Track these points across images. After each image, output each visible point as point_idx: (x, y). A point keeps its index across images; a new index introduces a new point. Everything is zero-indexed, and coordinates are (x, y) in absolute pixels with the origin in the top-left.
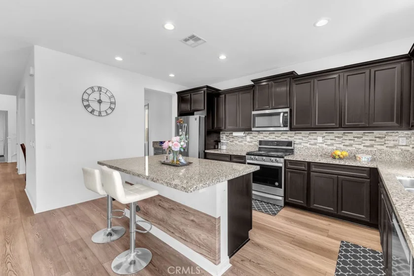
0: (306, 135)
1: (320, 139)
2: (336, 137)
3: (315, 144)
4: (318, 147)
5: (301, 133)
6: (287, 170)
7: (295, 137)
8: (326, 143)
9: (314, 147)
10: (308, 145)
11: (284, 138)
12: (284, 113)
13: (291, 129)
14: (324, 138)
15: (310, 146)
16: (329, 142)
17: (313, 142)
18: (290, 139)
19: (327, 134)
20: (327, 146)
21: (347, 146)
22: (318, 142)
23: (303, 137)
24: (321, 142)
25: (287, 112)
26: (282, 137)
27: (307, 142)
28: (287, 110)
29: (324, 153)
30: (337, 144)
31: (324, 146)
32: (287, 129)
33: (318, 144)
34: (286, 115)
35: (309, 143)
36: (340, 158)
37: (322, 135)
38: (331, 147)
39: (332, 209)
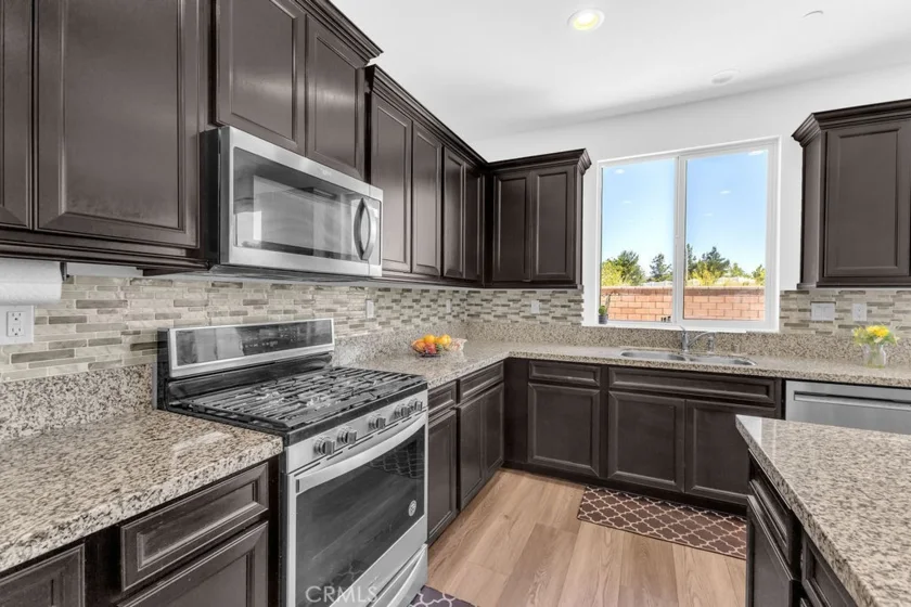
1: (370, 309)
2: (393, 302)
3: (362, 325)
4: (367, 333)
7: (318, 303)
8: (379, 319)
9: (359, 334)
10: (347, 329)
11: (280, 307)
14: (377, 306)
15: (353, 332)
16: (384, 315)
17: (357, 318)
19: (381, 293)
20: (380, 327)
23: (335, 302)
24: (373, 316)
26: (274, 302)
27: (345, 318)
29: (380, 348)
30: (394, 319)
31: (377, 327)
33: (366, 324)
37: (374, 296)
38: (386, 330)
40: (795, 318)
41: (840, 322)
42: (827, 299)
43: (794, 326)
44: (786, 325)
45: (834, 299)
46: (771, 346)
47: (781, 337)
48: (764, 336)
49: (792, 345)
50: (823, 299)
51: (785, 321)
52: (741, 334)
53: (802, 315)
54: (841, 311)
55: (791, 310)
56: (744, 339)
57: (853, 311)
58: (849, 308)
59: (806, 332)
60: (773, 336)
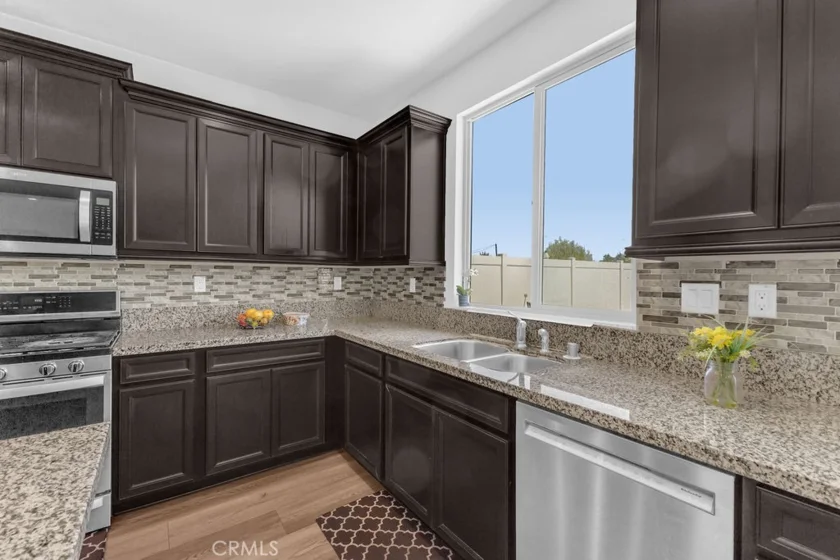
0: (161, 273)
1: (200, 284)
2: (237, 278)
3: (188, 297)
4: (195, 304)
5: (143, 266)
6: (122, 391)
7: (123, 278)
8: (215, 293)
9: (183, 304)
10: (166, 301)
11: (74, 281)
12: (96, 194)
13: (124, 252)
14: (211, 281)
15: (174, 303)
16: (223, 290)
17: (180, 291)
18: (101, 286)
19: (217, 270)
20: (217, 300)
21: (259, 297)
22: (196, 290)
23: (148, 277)
24: (204, 290)
25: (107, 195)
26: (65, 277)
27: (162, 291)
28: (110, 186)
29: (213, 318)
30: (240, 293)
31: (213, 300)
32: (111, 250)
33: (194, 297)
34: (101, 201)
35: (169, 295)
36: (261, 326)
37: (206, 273)
38: (226, 303)
39: (260, 453)
40: (658, 306)
41: (728, 318)
42: (707, 276)
43: (658, 320)
44: (646, 317)
45: (717, 277)
46: (622, 349)
47: (636, 337)
48: (614, 332)
49: (651, 351)
50: (701, 276)
51: (645, 311)
52: (585, 328)
53: (669, 303)
54: (731, 299)
55: (652, 294)
56: (589, 335)
57: (751, 299)
58: (742, 292)
59: (673, 331)
60: (625, 333)
